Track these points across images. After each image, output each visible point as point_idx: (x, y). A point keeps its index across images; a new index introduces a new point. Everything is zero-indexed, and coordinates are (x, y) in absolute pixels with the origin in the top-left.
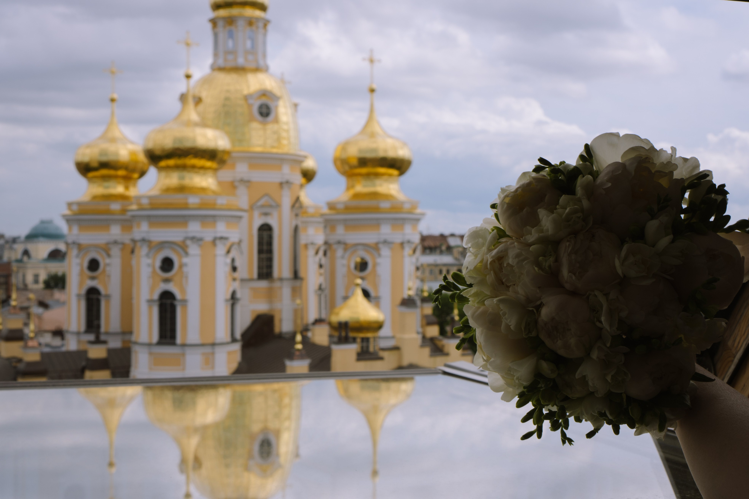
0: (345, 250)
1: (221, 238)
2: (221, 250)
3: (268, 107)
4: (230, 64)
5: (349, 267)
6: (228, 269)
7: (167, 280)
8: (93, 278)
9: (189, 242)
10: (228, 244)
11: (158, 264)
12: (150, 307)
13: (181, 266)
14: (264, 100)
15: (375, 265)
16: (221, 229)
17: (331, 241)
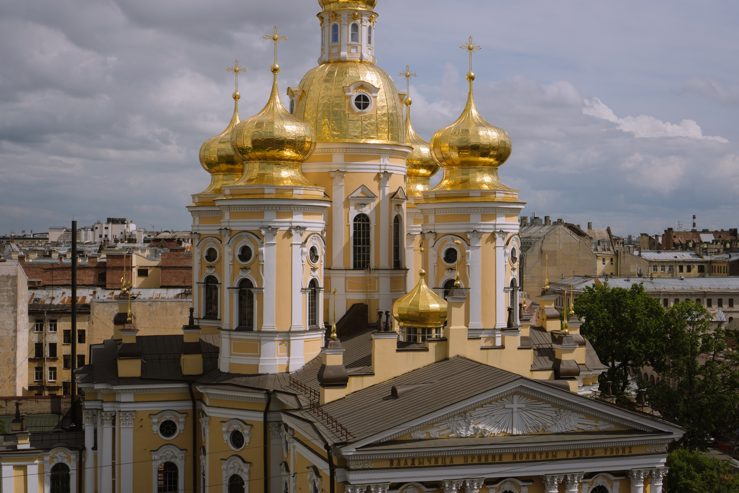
0: (436, 240)
1: (298, 228)
2: (297, 238)
3: (366, 99)
4: (333, 58)
5: (439, 257)
6: (306, 257)
7: (245, 269)
8: (211, 267)
9: (263, 232)
10: (306, 235)
11: (238, 252)
12: (231, 294)
13: (257, 255)
14: (362, 92)
15: (465, 256)
16: (298, 219)
17: (425, 232)
